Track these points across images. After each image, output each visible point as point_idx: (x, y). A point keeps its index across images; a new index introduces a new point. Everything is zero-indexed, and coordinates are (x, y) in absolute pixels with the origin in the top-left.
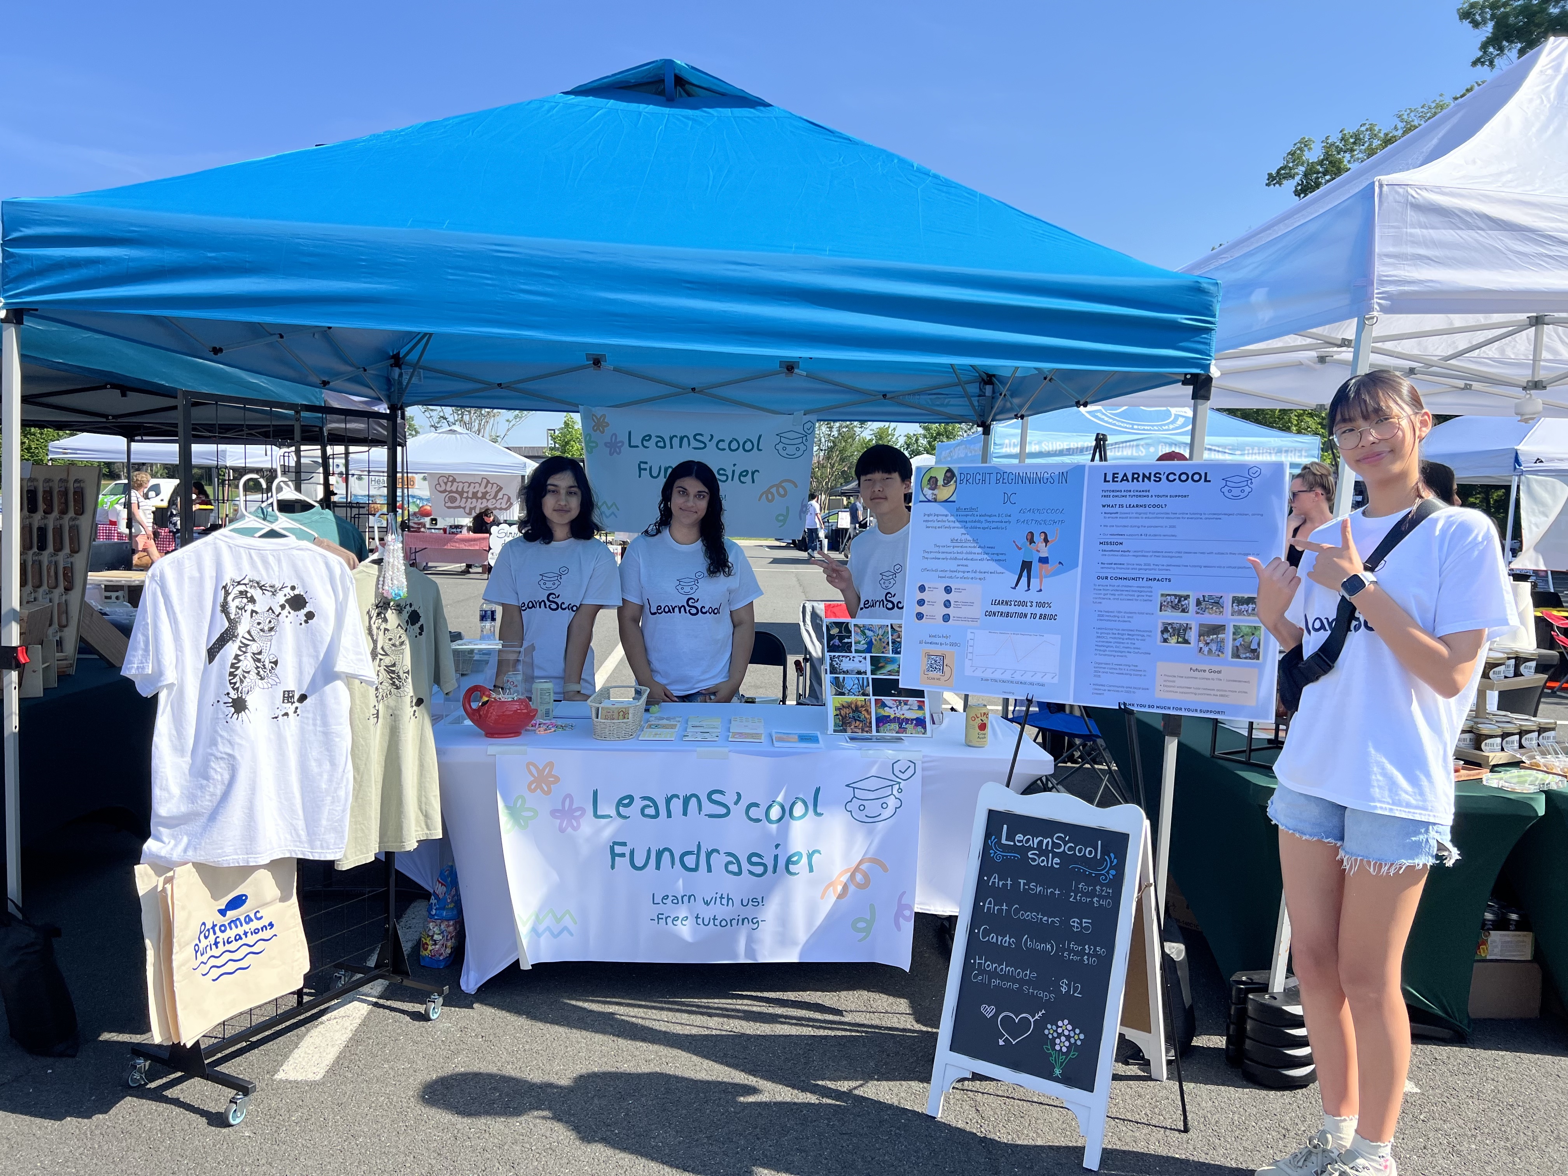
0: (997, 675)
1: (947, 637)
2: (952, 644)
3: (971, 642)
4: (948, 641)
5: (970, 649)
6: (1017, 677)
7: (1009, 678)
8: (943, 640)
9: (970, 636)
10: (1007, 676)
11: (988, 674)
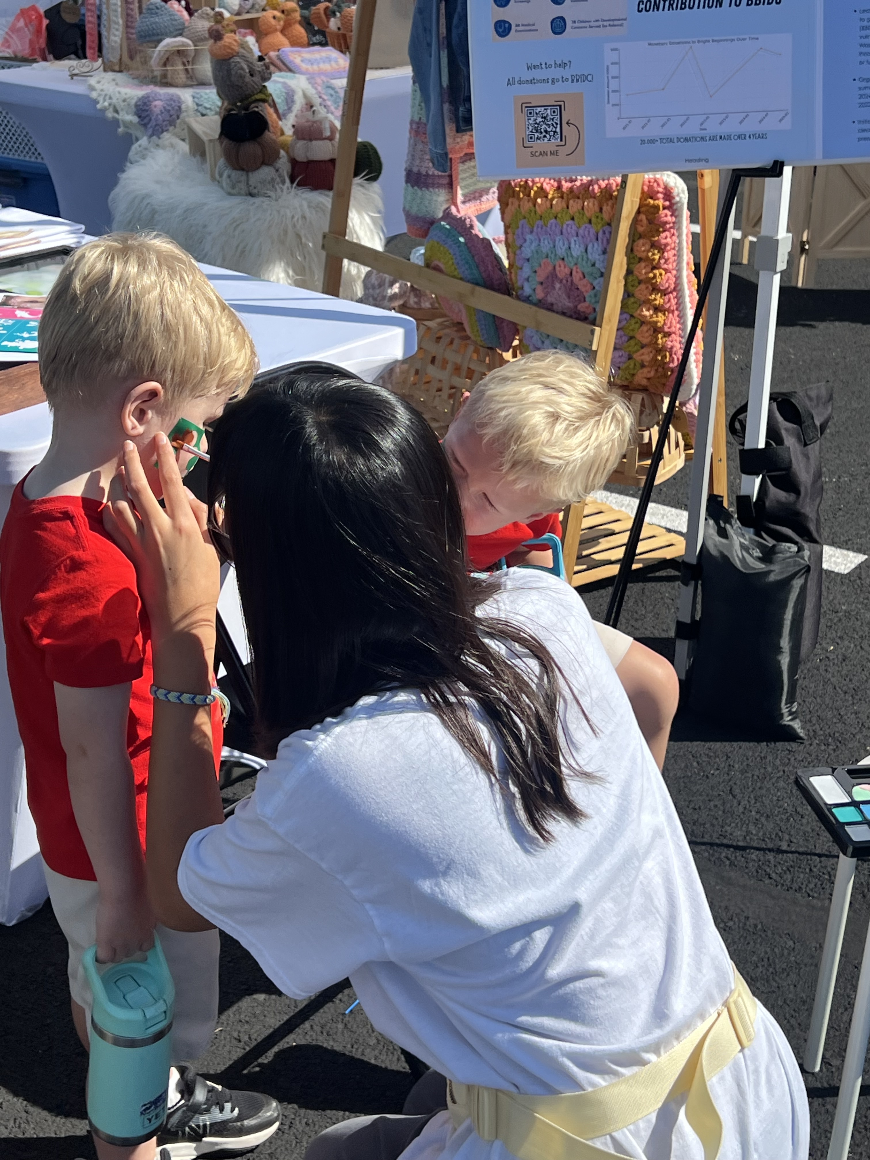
0: (673, 130)
1: (563, 65)
2: (576, 79)
3: (614, 70)
4: (567, 73)
5: (614, 84)
6: (713, 128)
7: (699, 133)
8: (557, 73)
9: (609, 57)
10: (692, 129)
11: (654, 131)
